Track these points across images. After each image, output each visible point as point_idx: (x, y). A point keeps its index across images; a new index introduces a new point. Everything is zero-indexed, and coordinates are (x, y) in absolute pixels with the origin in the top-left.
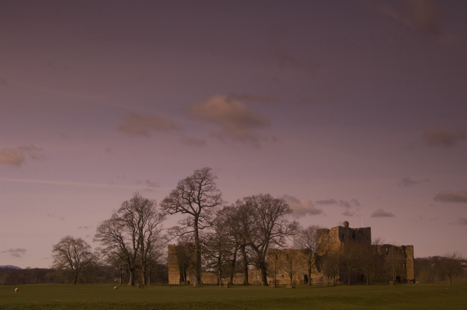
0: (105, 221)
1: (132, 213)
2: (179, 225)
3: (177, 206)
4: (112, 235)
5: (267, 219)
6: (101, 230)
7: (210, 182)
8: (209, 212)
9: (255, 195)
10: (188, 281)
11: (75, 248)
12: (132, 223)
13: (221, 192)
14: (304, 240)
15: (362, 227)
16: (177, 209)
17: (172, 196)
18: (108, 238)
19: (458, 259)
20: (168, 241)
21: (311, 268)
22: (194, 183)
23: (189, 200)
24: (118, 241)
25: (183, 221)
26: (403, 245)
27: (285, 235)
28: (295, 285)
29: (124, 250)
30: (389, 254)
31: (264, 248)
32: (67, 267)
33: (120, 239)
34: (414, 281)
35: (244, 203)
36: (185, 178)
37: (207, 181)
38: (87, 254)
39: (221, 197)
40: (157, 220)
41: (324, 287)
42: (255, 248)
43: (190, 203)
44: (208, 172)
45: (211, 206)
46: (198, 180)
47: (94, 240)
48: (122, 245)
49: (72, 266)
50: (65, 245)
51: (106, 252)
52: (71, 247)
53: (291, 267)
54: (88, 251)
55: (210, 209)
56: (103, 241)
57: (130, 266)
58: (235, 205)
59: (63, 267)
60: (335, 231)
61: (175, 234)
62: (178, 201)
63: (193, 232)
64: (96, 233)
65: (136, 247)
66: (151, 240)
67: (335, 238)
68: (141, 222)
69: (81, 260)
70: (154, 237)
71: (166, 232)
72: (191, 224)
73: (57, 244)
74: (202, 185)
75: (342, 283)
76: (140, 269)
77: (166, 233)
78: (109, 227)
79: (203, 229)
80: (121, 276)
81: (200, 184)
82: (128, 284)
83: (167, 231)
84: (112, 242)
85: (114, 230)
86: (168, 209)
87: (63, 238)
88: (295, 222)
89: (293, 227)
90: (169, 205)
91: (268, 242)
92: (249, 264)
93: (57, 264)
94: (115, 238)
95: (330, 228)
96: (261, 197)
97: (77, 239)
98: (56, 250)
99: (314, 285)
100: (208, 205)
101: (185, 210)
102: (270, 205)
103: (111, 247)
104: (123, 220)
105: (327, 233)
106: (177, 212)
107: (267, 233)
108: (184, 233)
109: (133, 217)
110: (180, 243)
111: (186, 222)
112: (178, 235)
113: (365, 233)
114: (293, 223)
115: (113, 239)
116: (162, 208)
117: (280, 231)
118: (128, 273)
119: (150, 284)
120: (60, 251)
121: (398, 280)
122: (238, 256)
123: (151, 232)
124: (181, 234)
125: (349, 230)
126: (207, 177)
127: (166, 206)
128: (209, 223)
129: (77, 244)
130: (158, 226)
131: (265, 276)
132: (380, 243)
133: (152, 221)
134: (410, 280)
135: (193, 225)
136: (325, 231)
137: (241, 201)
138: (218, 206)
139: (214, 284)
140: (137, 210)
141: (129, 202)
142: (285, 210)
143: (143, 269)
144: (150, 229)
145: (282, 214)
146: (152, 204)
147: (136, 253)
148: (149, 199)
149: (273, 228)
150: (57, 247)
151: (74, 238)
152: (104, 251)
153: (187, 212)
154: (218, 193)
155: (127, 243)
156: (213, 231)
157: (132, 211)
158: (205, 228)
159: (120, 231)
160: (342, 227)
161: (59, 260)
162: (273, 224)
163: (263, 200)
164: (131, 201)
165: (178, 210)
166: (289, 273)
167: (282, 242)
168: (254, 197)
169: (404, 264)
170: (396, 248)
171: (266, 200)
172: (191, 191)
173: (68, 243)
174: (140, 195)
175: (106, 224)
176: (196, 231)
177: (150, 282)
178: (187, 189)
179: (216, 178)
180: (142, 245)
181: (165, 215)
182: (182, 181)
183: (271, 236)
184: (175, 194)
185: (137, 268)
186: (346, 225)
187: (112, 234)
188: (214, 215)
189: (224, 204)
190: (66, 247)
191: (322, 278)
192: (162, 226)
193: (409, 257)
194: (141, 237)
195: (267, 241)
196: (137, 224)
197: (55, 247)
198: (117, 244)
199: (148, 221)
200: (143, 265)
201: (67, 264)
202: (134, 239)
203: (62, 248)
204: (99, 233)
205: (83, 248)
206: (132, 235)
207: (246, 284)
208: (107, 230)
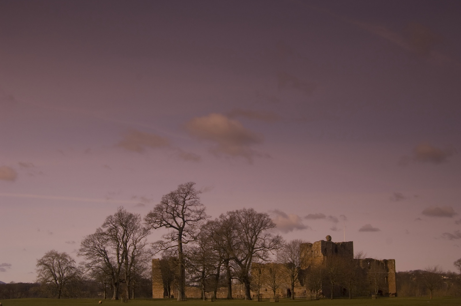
0: (90, 235)
1: (116, 227)
2: (163, 240)
3: (161, 220)
4: (97, 250)
5: (250, 234)
6: (86, 244)
7: (194, 197)
8: (193, 226)
9: (239, 209)
10: (172, 295)
11: (59, 263)
12: (116, 237)
13: (205, 207)
14: (287, 254)
15: (344, 242)
16: (161, 223)
17: (157, 210)
18: (92, 252)
19: (439, 273)
20: (152, 255)
21: (294, 282)
22: (178, 198)
23: (173, 215)
24: (102, 255)
25: (167, 235)
26: (385, 259)
27: (268, 249)
28: (278, 299)
29: (108, 264)
30: (371, 269)
31: (248, 262)
32: (51, 281)
33: (105, 254)
34: (396, 295)
35: (228, 217)
36: (169, 192)
37: (191, 195)
38: (72, 269)
39: (205, 211)
40: (142, 235)
41: (307, 301)
42: (239, 262)
43: (174, 218)
44: (192, 187)
45: (195, 221)
46: (182, 195)
47: (79, 254)
48: (106, 259)
49: (56, 281)
50: (49, 260)
51: (90, 266)
52: (55, 261)
53: (274, 282)
54: (73, 266)
55: (194, 223)
56: (87, 255)
57: (114, 280)
58: (219, 220)
59: (47, 282)
60: (317, 245)
61: (160, 248)
62: (162, 216)
63: (177, 247)
64: (80, 248)
65: (120, 261)
66: (136, 254)
67: (317, 252)
68: (126, 237)
69: (65, 275)
70: (138, 252)
71: (150, 246)
72: (176, 238)
73: (41, 259)
74: (186, 200)
75: (324, 297)
76: (124, 284)
77: (151, 248)
78: (93, 242)
79: (187, 243)
80: (105, 290)
81: (184, 199)
82: (113, 299)
83: (152, 245)
84: (96, 256)
85: (98, 244)
86: (152, 224)
87: (47, 252)
88: (278, 237)
89: (277, 241)
90: (153, 219)
91: (252, 256)
92: (232, 279)
93: (41, 279)
94: (100, 252)
95: (313, 243)
96: (244, 211)
97: (61, 254)
98: (40, 264)
99: (297, 299)
100: (192, 219)
101: (169, 224)
102: (253, 219)
103: (95, 262)
104: (107, 235)
105: (310, 247)
106: (161, 226)
107: (251, 247)
108: (168, 248)
109: (117, 231)
110: (164, 257)
111: (170, 236)
112: (162, 250)
113: (348, 247)
114: (276, 238)
115: (97, 253)
116: (146, 222)
117: (264, 246)
118: (112, 288)
119: (134, 298)
120: (44, 266)
121: (381, 293)
122: (222, 270)
123: (135, 247)
124: (166, 249)
125: (331, 245)
126: (191, 191)
127: (150, 220)
128: (193, 237)
129: (61, 258)
130: (142, 241)
131: (248, 290)
132: (362, 257)
133: (137, 235)
134: (392, 294)
135: (177, 240)
136: (307, 245)
137: (225, 215)
138: (202, 220)
139: (197, 298)
140: (122, 225)
141: (114, 217)
142: (268, 224)
143: (127, 284)
144: (135, 244)
145: (265, 228)
146: (136, 219)
147: (120, 267)
148: (133, 214)
149: (256, 242)
150: (41, 261)
151: (58, 253)
152: (88, 265)
153: (171, 226)
154: (202, 207)
155: (111, 258)
156: (197, 245)
157: (116, 225)
158: (189, 242)
159: (104, 245)
160: (325, 241)
161: (43, 274)
162: (256, 239)
163: (247, 214)
164: (116, 215)
165: (162, 225)
166: (273, 288)
167: (265, 256)
168: (237, 211)
169: (386, 278)
170: (378, 262)
171: (250, 214)
172: (175, 206)
173: (53, 257)
174: (124, 209)
175: (90, 238)
176: (180, 245)
177: (134, 297)
178: (171, 204)
179: (200, 192)
180: (126, 259)
181: (149, 229)
182: (166, 195)
183: (254, 250)
184: (159, 208)
185: (121, 282)
186: (329, 239)
187: (96, 248)
188: (198, 229)
189: (208, 219)
190: (50, 261)
191: (305, 292)
192: (146, 240)
193: (391, 271)
194: (126, 251)
195: (250, 255)
196: (121, 238)
197: (39, 261)
198: (101, 258)
199: (132, 235)
200: (127, 279)
201: (51, 278)
202: (118, 254)
203: (46, 263)
204: (83, 247)
205: (68, 262)
206: (116, 250)
207: (230, 298)
208: (92, 244)
